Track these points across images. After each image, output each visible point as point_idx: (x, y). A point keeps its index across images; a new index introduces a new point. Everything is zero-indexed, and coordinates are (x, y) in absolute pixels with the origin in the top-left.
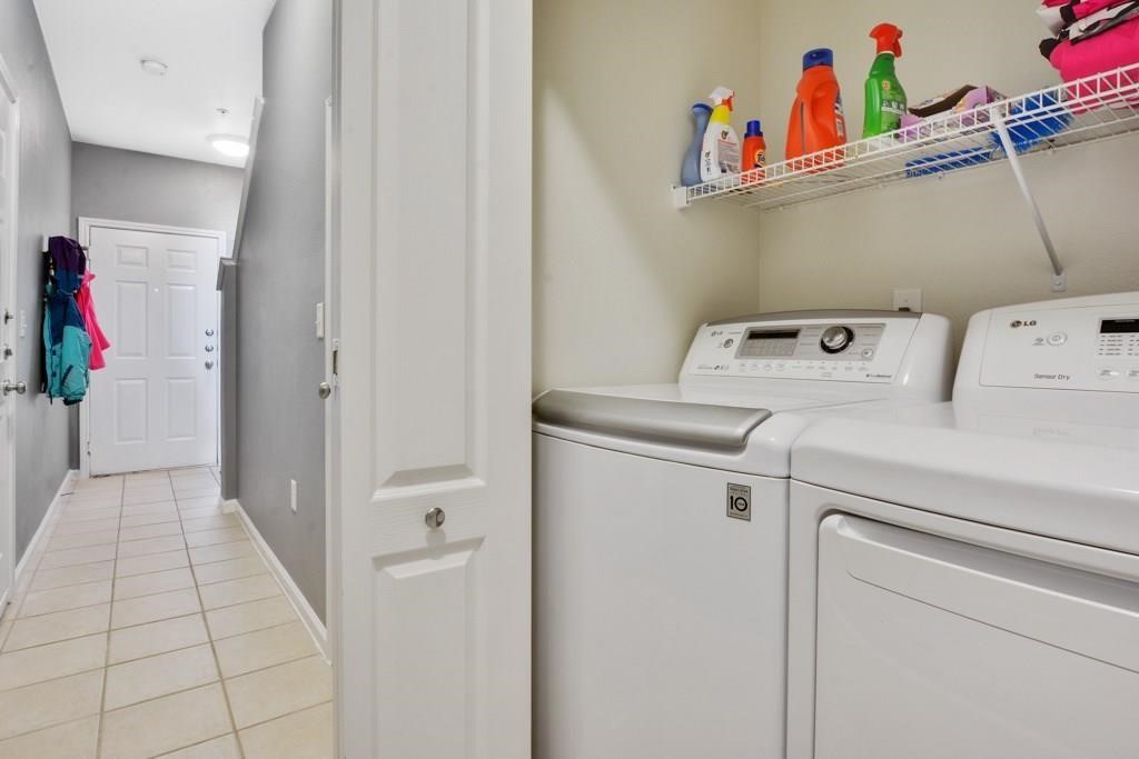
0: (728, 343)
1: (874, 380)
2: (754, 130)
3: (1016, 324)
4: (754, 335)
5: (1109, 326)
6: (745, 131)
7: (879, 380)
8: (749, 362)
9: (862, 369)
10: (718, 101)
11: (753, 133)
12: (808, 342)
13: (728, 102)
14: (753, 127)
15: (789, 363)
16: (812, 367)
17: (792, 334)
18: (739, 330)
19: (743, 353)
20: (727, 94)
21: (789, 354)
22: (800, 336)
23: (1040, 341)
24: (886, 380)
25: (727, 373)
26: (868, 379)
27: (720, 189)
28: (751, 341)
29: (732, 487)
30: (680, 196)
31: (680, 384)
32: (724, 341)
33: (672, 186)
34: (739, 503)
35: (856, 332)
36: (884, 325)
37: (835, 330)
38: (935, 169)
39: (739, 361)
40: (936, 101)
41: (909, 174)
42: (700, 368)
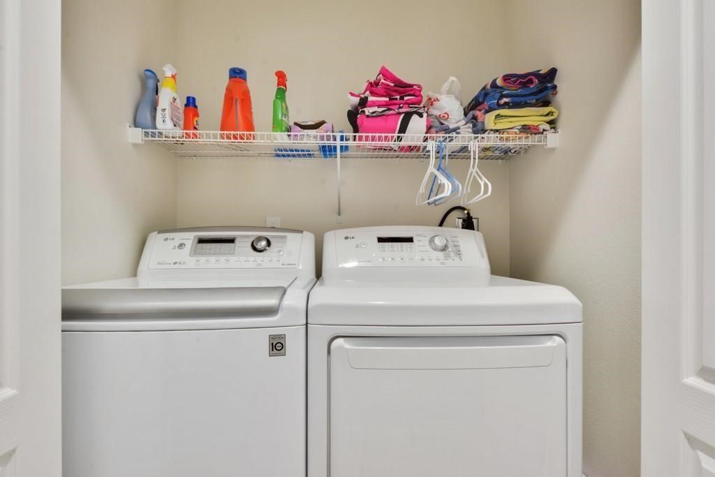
0: (181, 246)
1: (287, 266)
2: (191, 103)
3: (347, 238)
4: (201, 241)
5: (381, 240)
6: (186, 102)
7: (290, 266)
8: (203, 259)
9: (279, 261)
10: (169, 74)
11: (191, 105)
12: (243, 246)
13: (173, 77)
14: (191, 101)
15: (232, 259)
16: (248, 261)
17: (231, 241)
18: (190, 238)
19: (194, 253)
20: (175, 72)
21: (232, 253)
22: (237, 241)
23: (357, 246)
24: (292, 266)
25: (183, 266)
26: (283, 267)
27: (166, 137)
28: (200, 245)
29: (272, 337)
30: (136, 135)
31: (138, 278)
32: (177, 245)
33: (128, 125)
34: (277, 346)
35: (271, 240)
36: (286, 236)
37: (259, 239)
38: (289, 156)
39: (194, 259)
40: (309, 123)
41: (278, 155)
42: (158, 264)
